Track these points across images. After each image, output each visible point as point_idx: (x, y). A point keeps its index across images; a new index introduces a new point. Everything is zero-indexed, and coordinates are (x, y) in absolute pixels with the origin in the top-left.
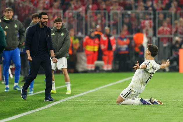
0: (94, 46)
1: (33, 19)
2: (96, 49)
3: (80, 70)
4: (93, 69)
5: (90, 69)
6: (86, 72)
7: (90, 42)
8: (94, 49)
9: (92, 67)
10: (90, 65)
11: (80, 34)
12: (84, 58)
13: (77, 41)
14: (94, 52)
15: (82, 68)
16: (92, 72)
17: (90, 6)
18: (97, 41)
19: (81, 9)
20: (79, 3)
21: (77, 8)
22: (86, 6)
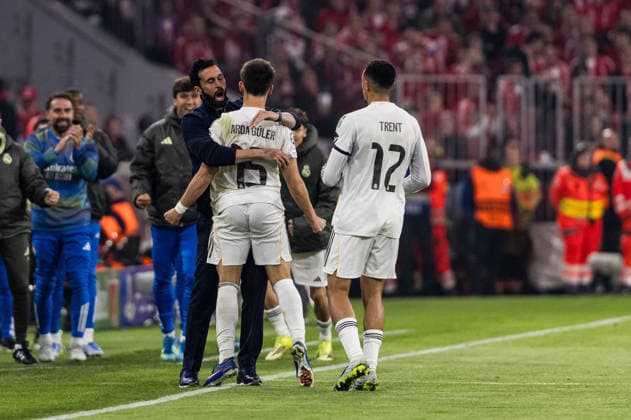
0: (590, 199)
1: (175, 97)
2: (597, 210)
3: (544, 283)
4: (587, 280)
5: (574, 280)
6: (562, 291)
7: (577, 186)
8: (590, 210)
9: (581, 275)
10: (576, 268)
11: (545, 159)
12: (558, 243)
13: (533, 183)
14: (591, 222)
15: (551, 278)
16: (581, 290)
17: (591, 63)
18: (599, 184)
19: (555, 72)
20: (551, 51)
21: (539, 70)
22: (576, 61)
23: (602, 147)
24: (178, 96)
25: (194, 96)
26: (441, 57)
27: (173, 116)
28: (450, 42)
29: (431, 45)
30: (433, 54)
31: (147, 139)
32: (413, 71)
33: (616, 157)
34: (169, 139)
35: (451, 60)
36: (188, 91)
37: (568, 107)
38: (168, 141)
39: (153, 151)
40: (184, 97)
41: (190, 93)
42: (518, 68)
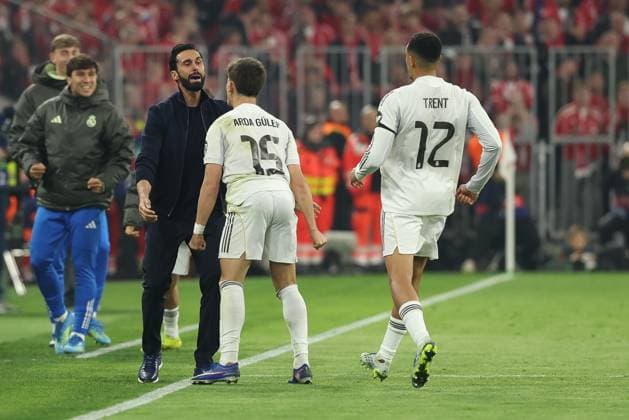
1: (69, 75)
2: (328, 186)
4: (317, 259)
5: (304, 260)
7: (308, 162)
9: (311, 254)
10: (306, 247)
14: (323, 197)
16: (312, 270)
17: (310, 32)
18: (331, 159)
19: (272, 42)
20: (267, 20)
21: (258, 39)
22: (294, 31)
23: (330, 120)
24: (74, 73)
25: (91, 74)
26: (153, 26)
27: (68, 93)
28: (162, 10)
29: (144, 14)
30: (145, 23)
31: (38, 117)
32: (127, 41)
33: (344, 131)
34: (59, 117)
35: (165, 29)
36: (85, 68)
37: (292, 79)
38: (58, 120)
39: (43, 130)
40: (82, 74)
41: (87, 71)
42: (236, 37)
